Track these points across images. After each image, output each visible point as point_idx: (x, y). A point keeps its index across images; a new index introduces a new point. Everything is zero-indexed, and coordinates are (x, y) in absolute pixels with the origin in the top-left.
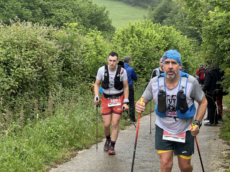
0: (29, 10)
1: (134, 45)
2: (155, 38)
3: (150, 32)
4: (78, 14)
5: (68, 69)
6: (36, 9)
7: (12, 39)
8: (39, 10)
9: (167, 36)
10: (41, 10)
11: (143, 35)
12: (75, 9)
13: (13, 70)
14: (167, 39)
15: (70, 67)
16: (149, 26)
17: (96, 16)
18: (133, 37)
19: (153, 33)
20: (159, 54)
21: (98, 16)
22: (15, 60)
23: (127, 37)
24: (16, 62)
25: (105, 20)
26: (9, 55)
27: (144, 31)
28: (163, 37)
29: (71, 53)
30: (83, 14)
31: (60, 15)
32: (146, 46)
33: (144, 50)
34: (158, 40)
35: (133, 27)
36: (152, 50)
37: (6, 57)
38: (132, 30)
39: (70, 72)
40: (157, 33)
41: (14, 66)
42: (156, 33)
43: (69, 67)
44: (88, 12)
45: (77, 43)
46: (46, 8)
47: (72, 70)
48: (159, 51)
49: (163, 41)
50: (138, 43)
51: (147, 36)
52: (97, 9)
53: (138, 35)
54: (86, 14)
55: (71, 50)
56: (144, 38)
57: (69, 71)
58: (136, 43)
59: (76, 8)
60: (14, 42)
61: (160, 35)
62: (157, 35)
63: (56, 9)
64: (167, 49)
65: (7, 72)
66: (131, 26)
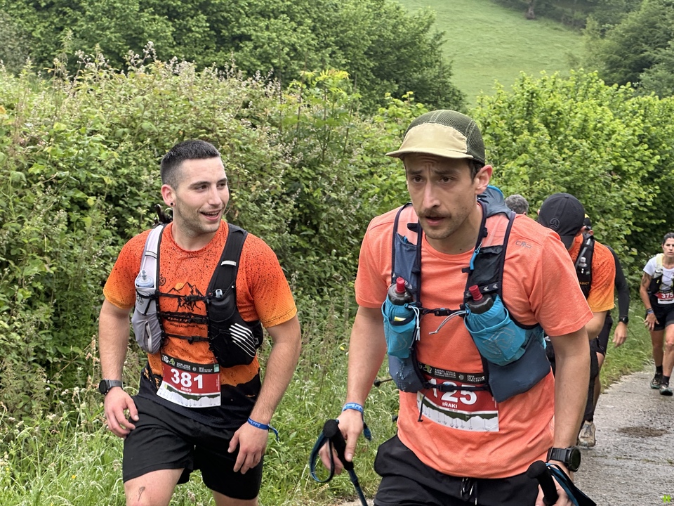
0: (166, 19)
1: (536, 158)
2: (610, 139)
3: (592, 115)
4: (333, 39)
5: (308, 227)
6: (189, 18)
7: (133, 118)
8: (199, 21)
9: (653, 133)
10: (207, 21)
11: (567, 124)
12: (322, 21)
13: (134, 221)
14: (653, 144)
15: (315, 223)
16: (590, 95)
17: (398, 49)
18: (531, 130)
19: (606, 118)
20: (622, 196)
21: (403, 50)
22: (144, 189)
23: (509, 129)
24: (147, 194)
25: (427, 63)
26: (125, 171)
27: (571, 110)
28: (639, 136)
29: (319, 174)
30: (351, 39)
31: (269, 39)
32: (577, 163)
33: (568, 178)
34: (620, 144)
35: (532, 94)
36: (597, 177)
37: (116, 176)
38: (530, 103)
39: (316, 240)
40: (617, 120)
41: (140, 206)
42: (614, 120)
43: (311, 223)
44: (369, 34)
45: (344, 142)
46: (225, 14)
47: (320, 234)
48: (624, 183)
49: (638, 148)
50: (547, 152)
51: (584, 128)
52: (402, 24)
53: (551, 122)
54: (363, 39)
55: (322, 163)
56: (572, 134)
57: (313, 236)
58: (540, 151)
59: (329, 16)
60: (141, 127)
61: (627, 126)
62: (618, 125)
63: (256, 18)
64: (652, 180)
65: (115, 226)
66: (528, 92)
